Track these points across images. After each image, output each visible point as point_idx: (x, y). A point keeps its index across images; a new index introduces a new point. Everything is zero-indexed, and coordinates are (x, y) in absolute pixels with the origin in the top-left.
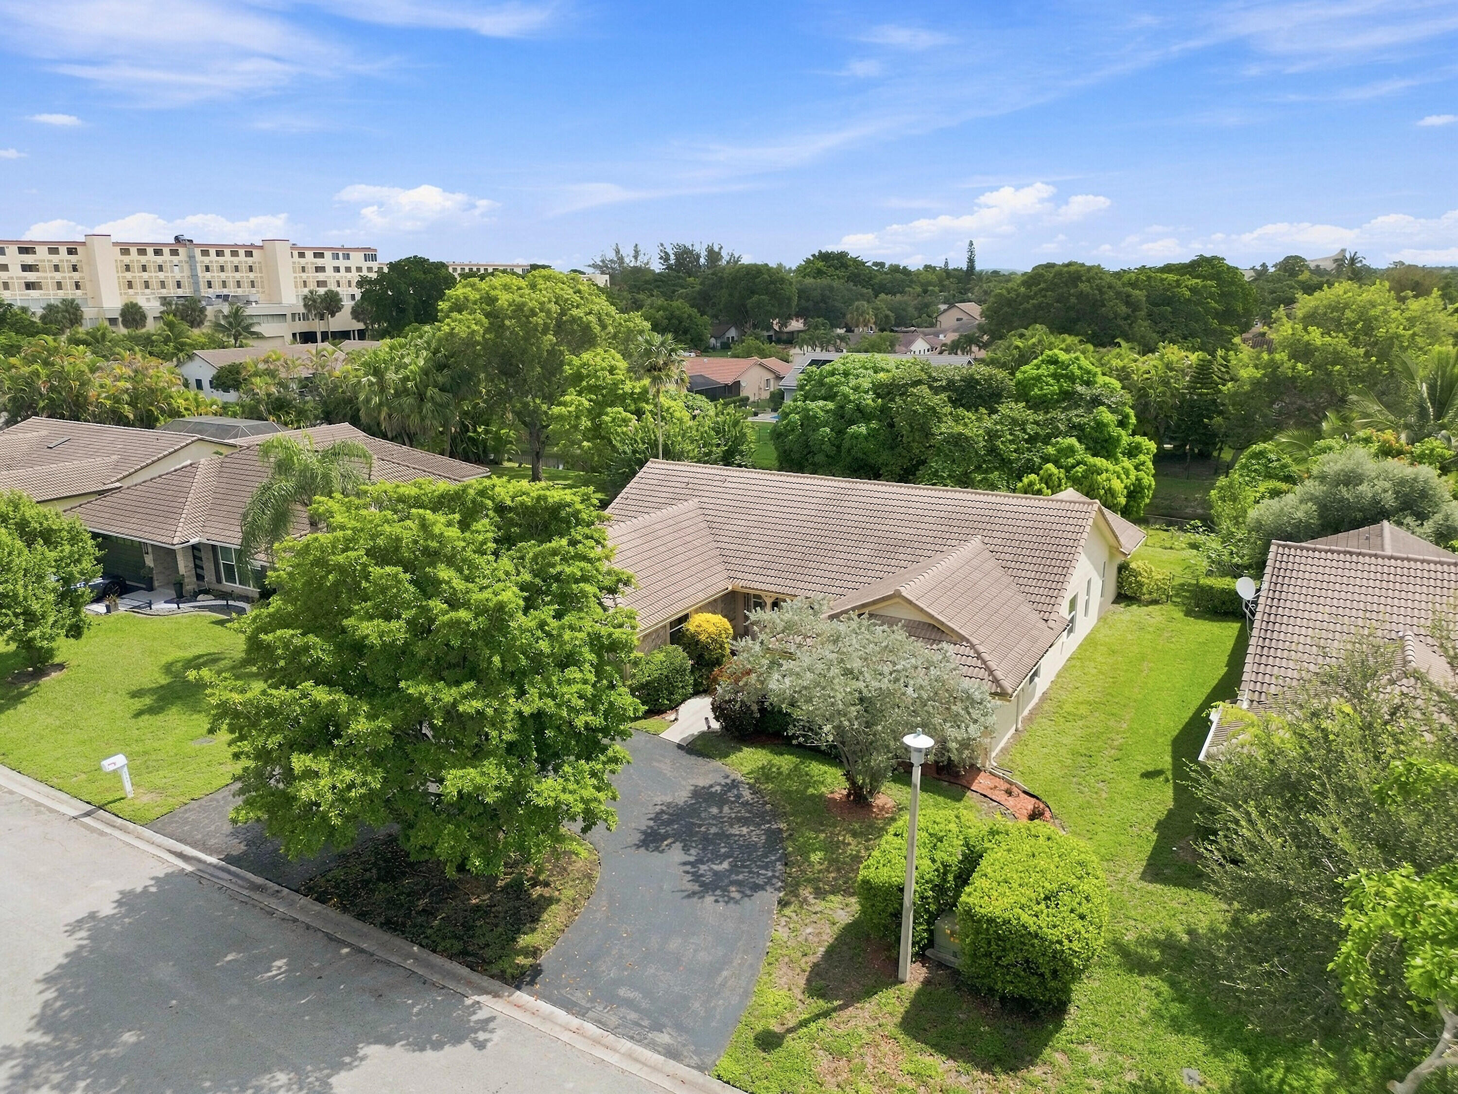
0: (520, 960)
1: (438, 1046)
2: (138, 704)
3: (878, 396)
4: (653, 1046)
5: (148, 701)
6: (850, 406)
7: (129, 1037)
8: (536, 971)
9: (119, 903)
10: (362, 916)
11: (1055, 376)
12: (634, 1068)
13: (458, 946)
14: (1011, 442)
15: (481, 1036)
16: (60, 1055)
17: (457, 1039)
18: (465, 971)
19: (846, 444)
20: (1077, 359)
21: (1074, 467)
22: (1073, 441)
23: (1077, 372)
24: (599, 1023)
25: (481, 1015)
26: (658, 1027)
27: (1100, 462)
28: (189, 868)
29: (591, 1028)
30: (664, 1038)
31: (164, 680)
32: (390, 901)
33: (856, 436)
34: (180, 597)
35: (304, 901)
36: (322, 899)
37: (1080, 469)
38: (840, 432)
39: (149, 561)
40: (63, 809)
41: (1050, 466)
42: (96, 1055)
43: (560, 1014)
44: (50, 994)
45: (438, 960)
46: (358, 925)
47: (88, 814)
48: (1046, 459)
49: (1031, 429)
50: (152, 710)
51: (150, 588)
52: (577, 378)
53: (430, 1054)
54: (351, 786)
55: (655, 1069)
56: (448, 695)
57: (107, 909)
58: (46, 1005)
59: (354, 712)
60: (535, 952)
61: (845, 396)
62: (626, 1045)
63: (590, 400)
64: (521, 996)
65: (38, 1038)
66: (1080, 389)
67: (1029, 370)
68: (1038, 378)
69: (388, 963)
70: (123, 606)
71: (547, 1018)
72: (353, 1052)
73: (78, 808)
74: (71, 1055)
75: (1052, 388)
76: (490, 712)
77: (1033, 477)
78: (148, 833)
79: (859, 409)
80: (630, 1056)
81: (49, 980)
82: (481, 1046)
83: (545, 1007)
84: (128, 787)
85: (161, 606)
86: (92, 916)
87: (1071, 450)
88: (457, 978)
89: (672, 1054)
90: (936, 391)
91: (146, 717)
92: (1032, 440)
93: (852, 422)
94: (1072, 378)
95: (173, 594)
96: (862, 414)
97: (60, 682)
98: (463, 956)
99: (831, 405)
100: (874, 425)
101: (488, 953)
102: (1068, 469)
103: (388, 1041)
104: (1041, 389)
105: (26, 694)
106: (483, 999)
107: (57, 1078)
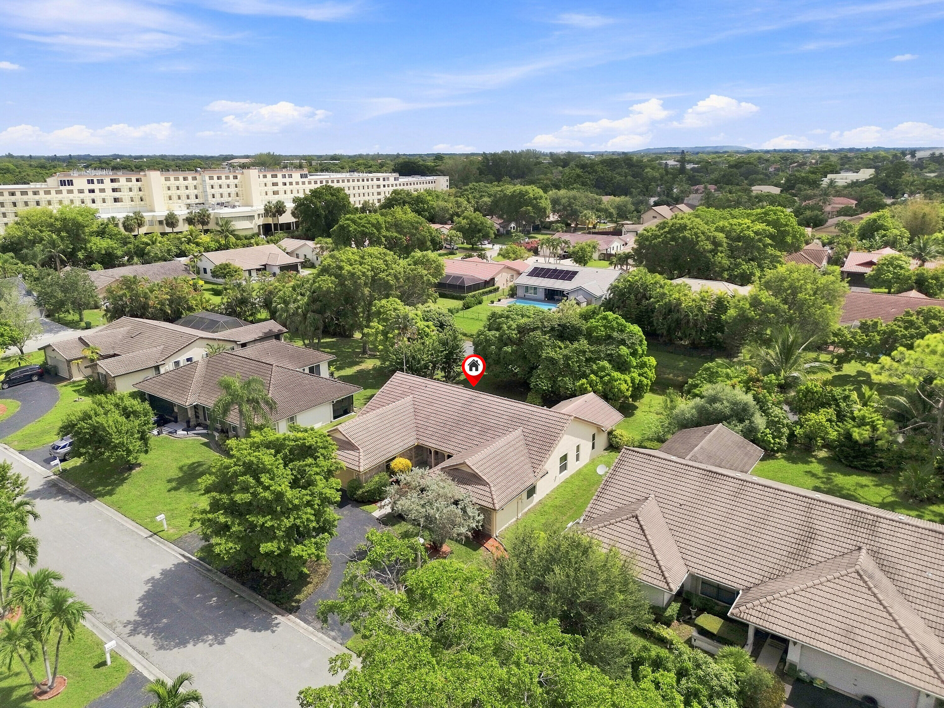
0: (294, 604)
1: (260, 631)
2: (170, 486)
3: (519, 332)
4: (329, 636)
5: (174, 484)
6: (506, 336)
7: (165, 621)
8: (298, 608)
9: (162, 574)
10: (243, 584)
11: (605, 326)
12: (320, 642)
13: (273, 597)
14: (577, 362)
15: (275, 629)
16: (145, 625)
17: (267, 629)
18: (274, 606)
19: (502, 356)
20: (617, 318)
21: (604, 376)
22: (606, 363)
23: (615, 325)
24: (314, 627)
25: (276, 622)
26: (332, 630)
27: (616, 374)
28: (186, 561)
29: (311, 629)
30: (333, 634)
31: (181, 475)
32: (253, 579)
33: (506, 352)
34: (188, 428)
35: (224, 577)
36: (231, 576)
37: (606, 378)
38: (500, 349)
39: (176, 410)
40: (142, 534)
41: (592, 375)
42: (155, 625)
43: (302, 623)
44: (141, 605)
45: (267, 602)
46: (241, 587)
47: (151, 536)
49: (588, 355)
50: (175, 489)
51: (176, 421)
52: (379, 313)
53: (257, 633)
54: (231, 548)
55: (327, 643)
56: (261, 520)
57: (158, 576)
58: (140, 608)
59: (233, 523)
60: (298, 601)
61: (504, 330)
62: (320, 635)
63: (383, 326)
64: (291, 617)
65: (138, 618)
66: (615, 334)
67: (593, 322)
68: (596, 327)
69: (250, 602)
70: (166, 430)
71: (298, 625)
72: (233, 631)
73: (147, 533)
74: (147, 625)
75: (602, 332)
76: (276, 525)
77: (584, 381)
78: (172, 545)
79: (509, 338)
80: (321, 639)
81: (140, 600)
82: (273, 632)
83: (298, 621)
84: (165, 526)
85: (180, 432)
86: (153, 578)
87: (603, 369)
88: (271, 608)
89: (334, 639)
90: (545, 333)
91: (173, 492)
92: (588, 360)
93: (506, 345)
94: (613, 329)
95: (185, 425)
96: (510, 341)
97: (139, 473)
98: (274, 601)
99: (497, 334)
100: (515, 348)
101: (283, 601)
102: (601, 378)
103: (245, 628)
104: (597, 333)
105: (126, 479)
106: (279, 617)
107: (144, 631)
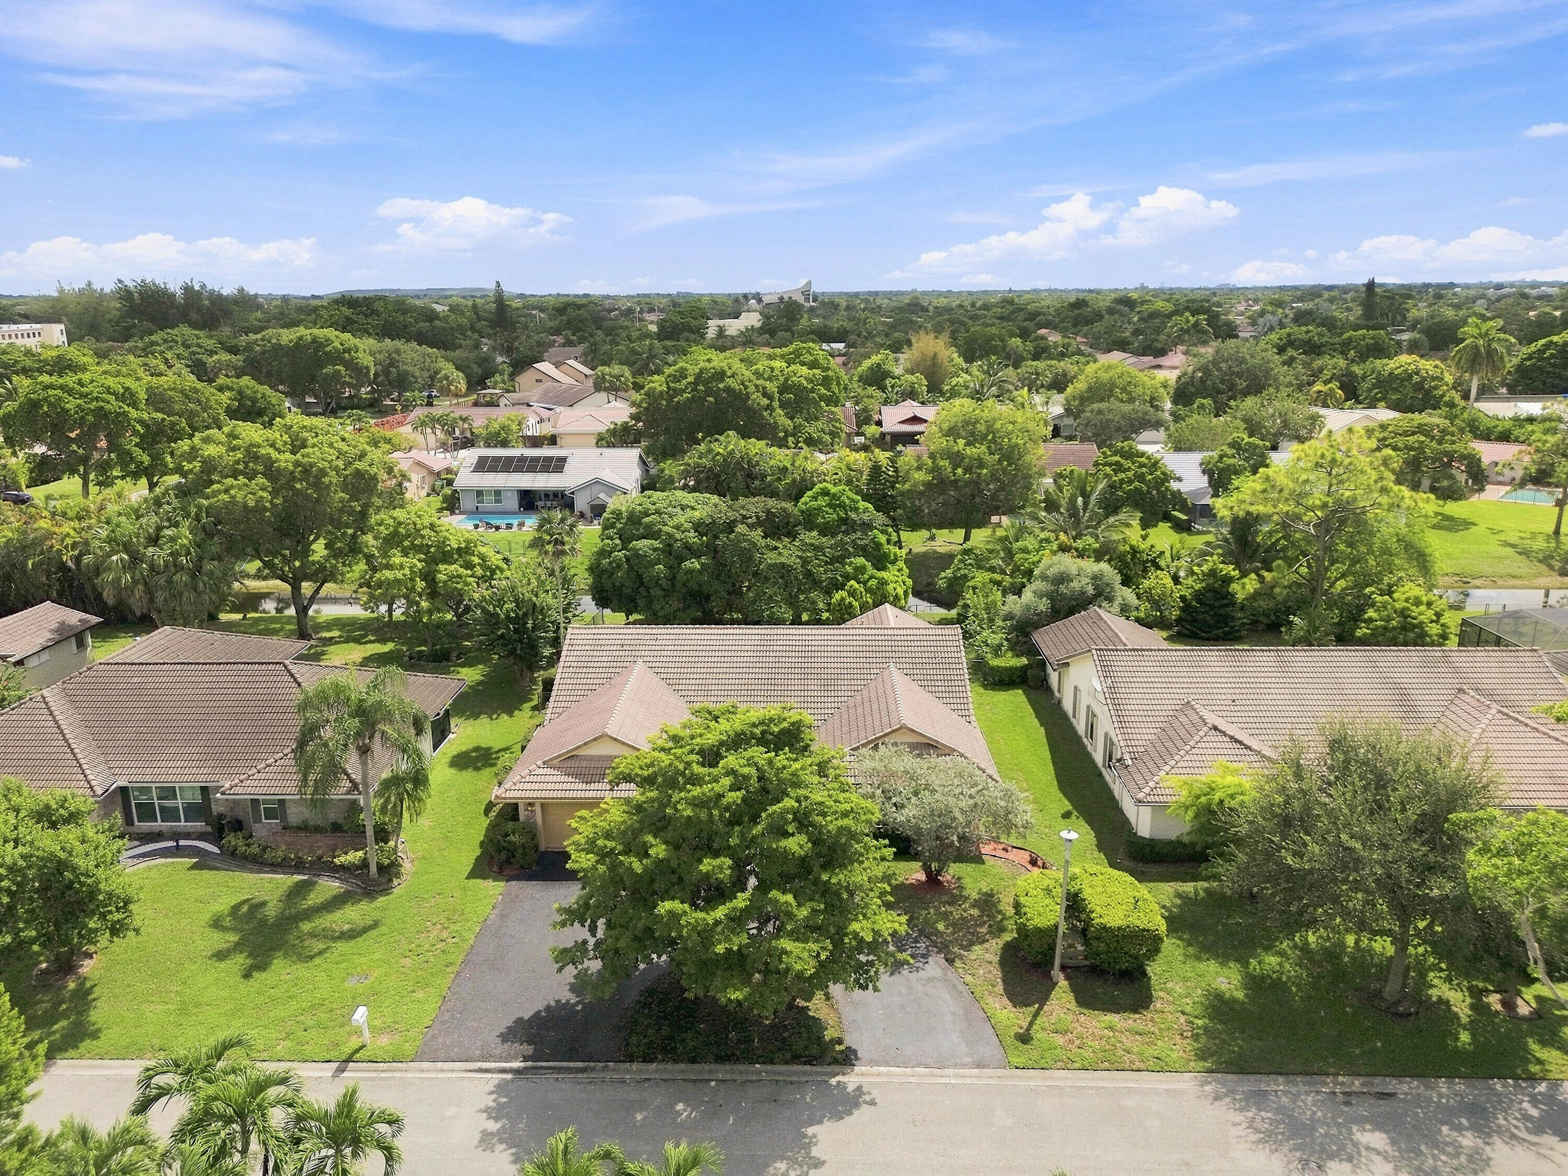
0: (838, 1048)
2: (235, 966)
3: (701, 534)
4: (967, 1067)
5: (242, 960)
6: (679, 544)
8: (852, 1051)
10: (693, 1060)
11: (829, 505)
12: (970, 1080)
13: (787, 1055)
14: (819, 565)
15: (867, 1098)
17: (854, 1105)
18: (809, 1068)
19: (681, 577)
21: (868, 580)
22: (860, 561)
23: (847, 501)
25: (851, 1087)
28: (507, 1077)
29: (921, 1070)
31: (233, 938)
33: (691, 571)
35: (634, 1066)
36: (648, 1059)
38: (674, 568)
41: (853, 582)
43: (896, 1069)
45: (784, 1068)
46: (699, 1066)
48: (847, 577)
49: (828, 552)
50: (259, 967)
55: (979, 1077)
60: (840, 1040)
61: (670, 536)
63: (420, 561)
64: (859, 1069)
66: (851, 515)
69: (751, 1081)
71: (891, 1074)
73: (323, 1069)
75: (832, 516)
78: (426, 1065)
79: (688, 547)
80: (959, 1076)
83: (881, 1069)
87: (861, 570)
88: (807, 1073)
89: (978, 1066)
90: (752, 527)
91: (260, 975)
92: (832, 562)
93: (683, 559)
94: (843, 507)
96: (691, 551)
98: (796, 1060)
100: (703, 559)
101: (814, 1052)
102: (865, 583)
104: (824, 518)
106: (839, 1078)
